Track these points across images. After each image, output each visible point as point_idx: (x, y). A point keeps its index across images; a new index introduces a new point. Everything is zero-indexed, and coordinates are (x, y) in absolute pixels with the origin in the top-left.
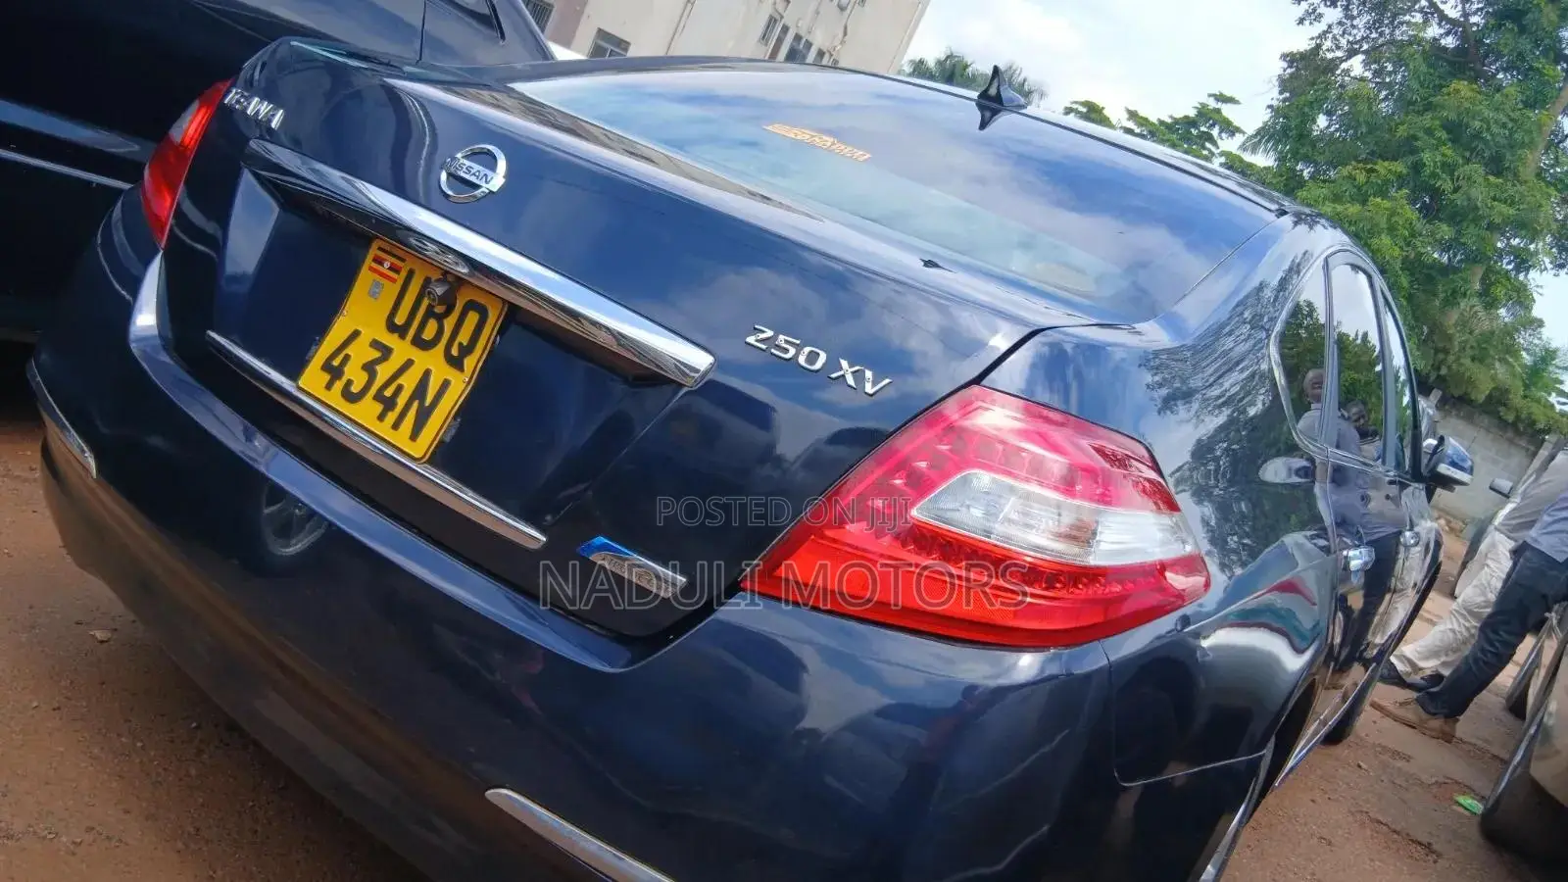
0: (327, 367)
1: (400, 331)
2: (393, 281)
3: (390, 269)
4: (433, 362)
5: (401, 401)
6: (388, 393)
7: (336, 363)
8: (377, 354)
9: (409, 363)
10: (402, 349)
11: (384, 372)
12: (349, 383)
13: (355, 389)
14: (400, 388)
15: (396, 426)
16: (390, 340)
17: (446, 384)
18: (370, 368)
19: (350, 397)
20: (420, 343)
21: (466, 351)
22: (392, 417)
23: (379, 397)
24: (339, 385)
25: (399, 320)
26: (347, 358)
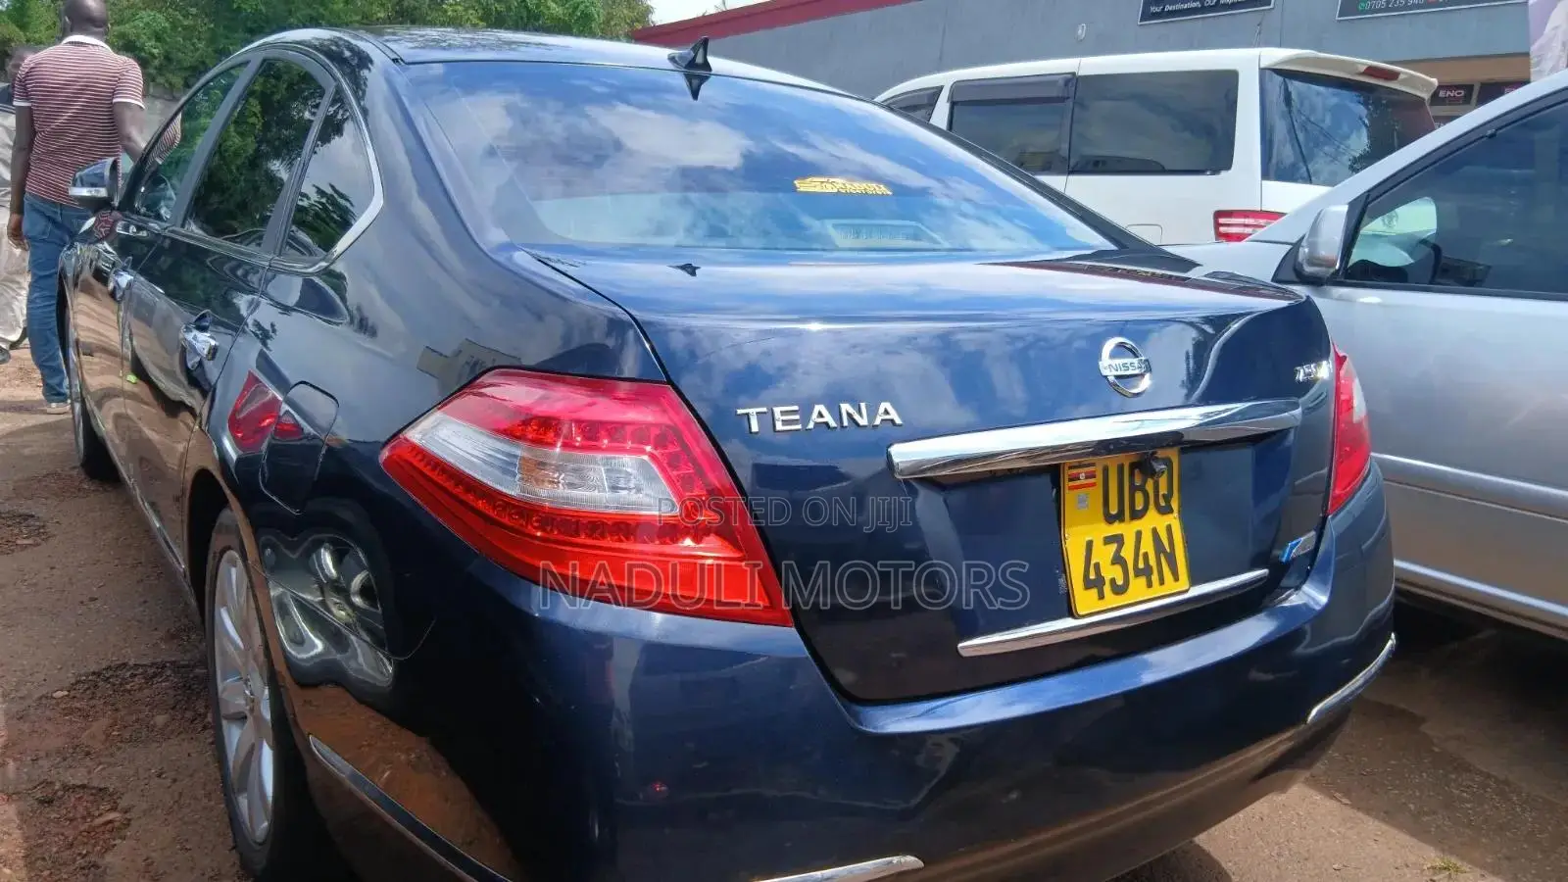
0: (1088, 584)
1: (1119, 517)
2: (1093, 485)
3: (1087, 478)
4: (1153, 520)
5: (1152, 562)
6: (1141, 565)
7: (1092, 576)
8: (1114, 547)
9: (1139, 534)
10: (1127, 529)
11: (1128, 553)
12: (1113, 581)
13: (1120, 582)
14: (1146, 555)
15: (1162, 582)
16: (1116, 529)
17: (1169, 529)
18: (1118, 560)
19: (1119, 590)
20: (1136, 515)
21: (1168, 498)
22: (1155, 577)
23: (1138, 573)
24: (1107, 589)
25: (1114, 511)
26: (1097, 566)
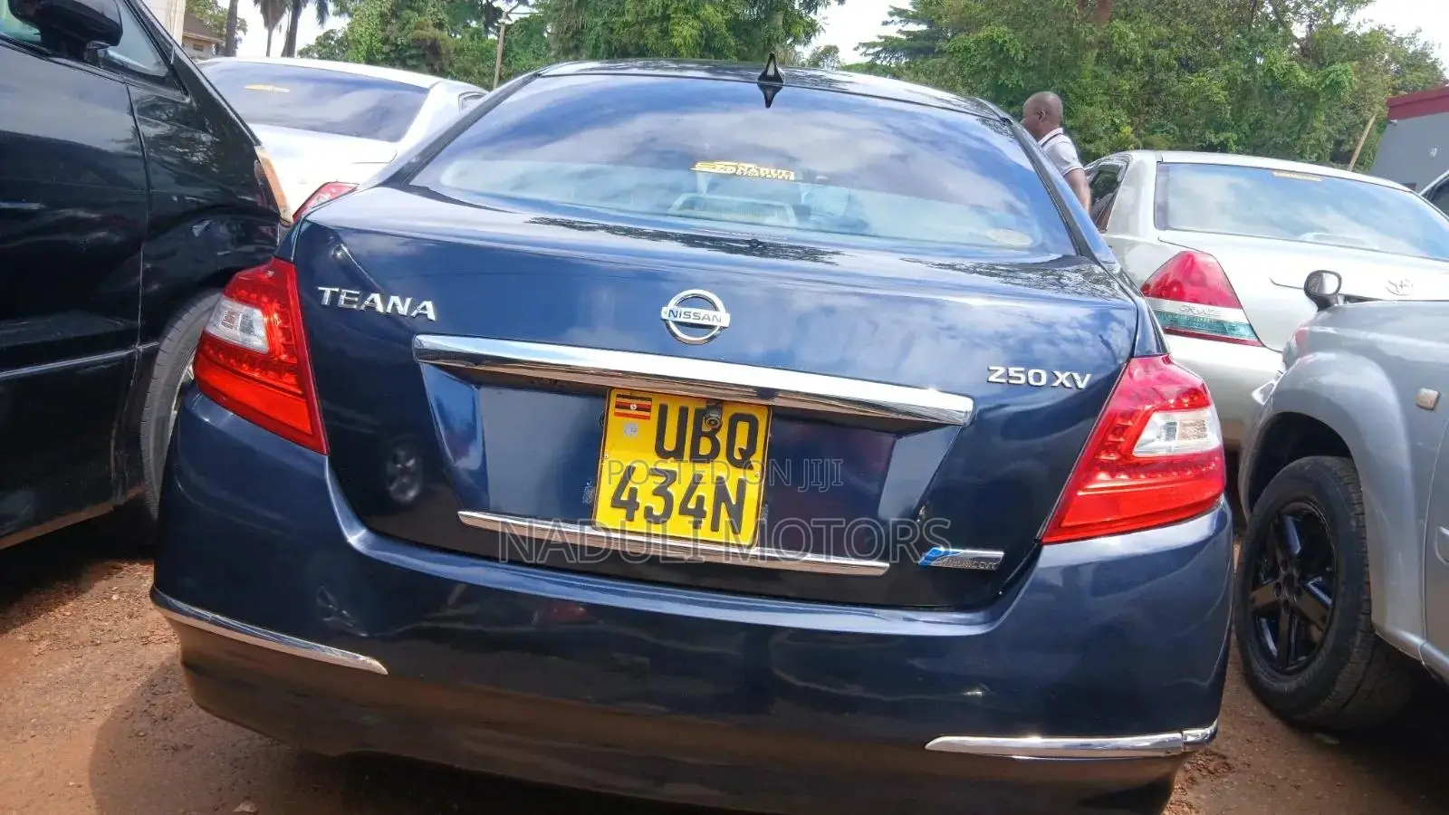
0: (616, 503)
1: (677, 454)
2: (648, 418)
3: (637, 409)
5: (708, 507)
6: (691, 506)
7: (625, 498)
8: (661, 480)
9: (696, 480)
10: (686, 470)
11: (677, 491)
12: (649, 509)
13: (657, 512)
14: (701, 500)
15: (715, 527)
17: (742, 485)
18: (661, 491)
19: (656, 520)
20: (696, 457)
21: (748, 452)
22: (706, 522)
23: (684, 511)
24: (639, 514)
25: (670, 444)
26: (634, 491)
